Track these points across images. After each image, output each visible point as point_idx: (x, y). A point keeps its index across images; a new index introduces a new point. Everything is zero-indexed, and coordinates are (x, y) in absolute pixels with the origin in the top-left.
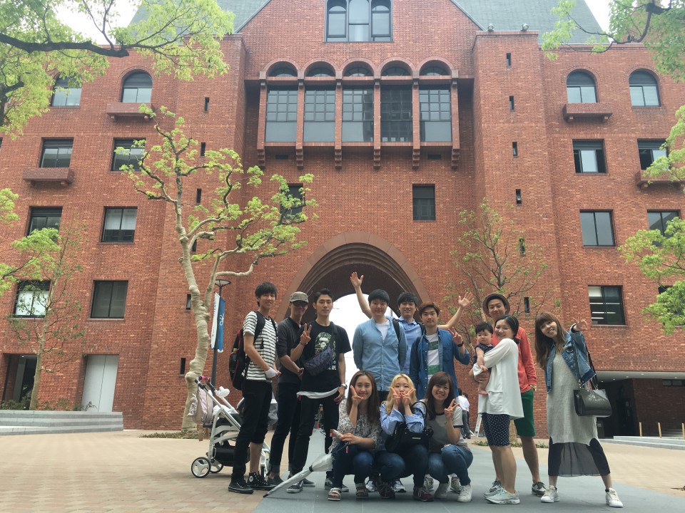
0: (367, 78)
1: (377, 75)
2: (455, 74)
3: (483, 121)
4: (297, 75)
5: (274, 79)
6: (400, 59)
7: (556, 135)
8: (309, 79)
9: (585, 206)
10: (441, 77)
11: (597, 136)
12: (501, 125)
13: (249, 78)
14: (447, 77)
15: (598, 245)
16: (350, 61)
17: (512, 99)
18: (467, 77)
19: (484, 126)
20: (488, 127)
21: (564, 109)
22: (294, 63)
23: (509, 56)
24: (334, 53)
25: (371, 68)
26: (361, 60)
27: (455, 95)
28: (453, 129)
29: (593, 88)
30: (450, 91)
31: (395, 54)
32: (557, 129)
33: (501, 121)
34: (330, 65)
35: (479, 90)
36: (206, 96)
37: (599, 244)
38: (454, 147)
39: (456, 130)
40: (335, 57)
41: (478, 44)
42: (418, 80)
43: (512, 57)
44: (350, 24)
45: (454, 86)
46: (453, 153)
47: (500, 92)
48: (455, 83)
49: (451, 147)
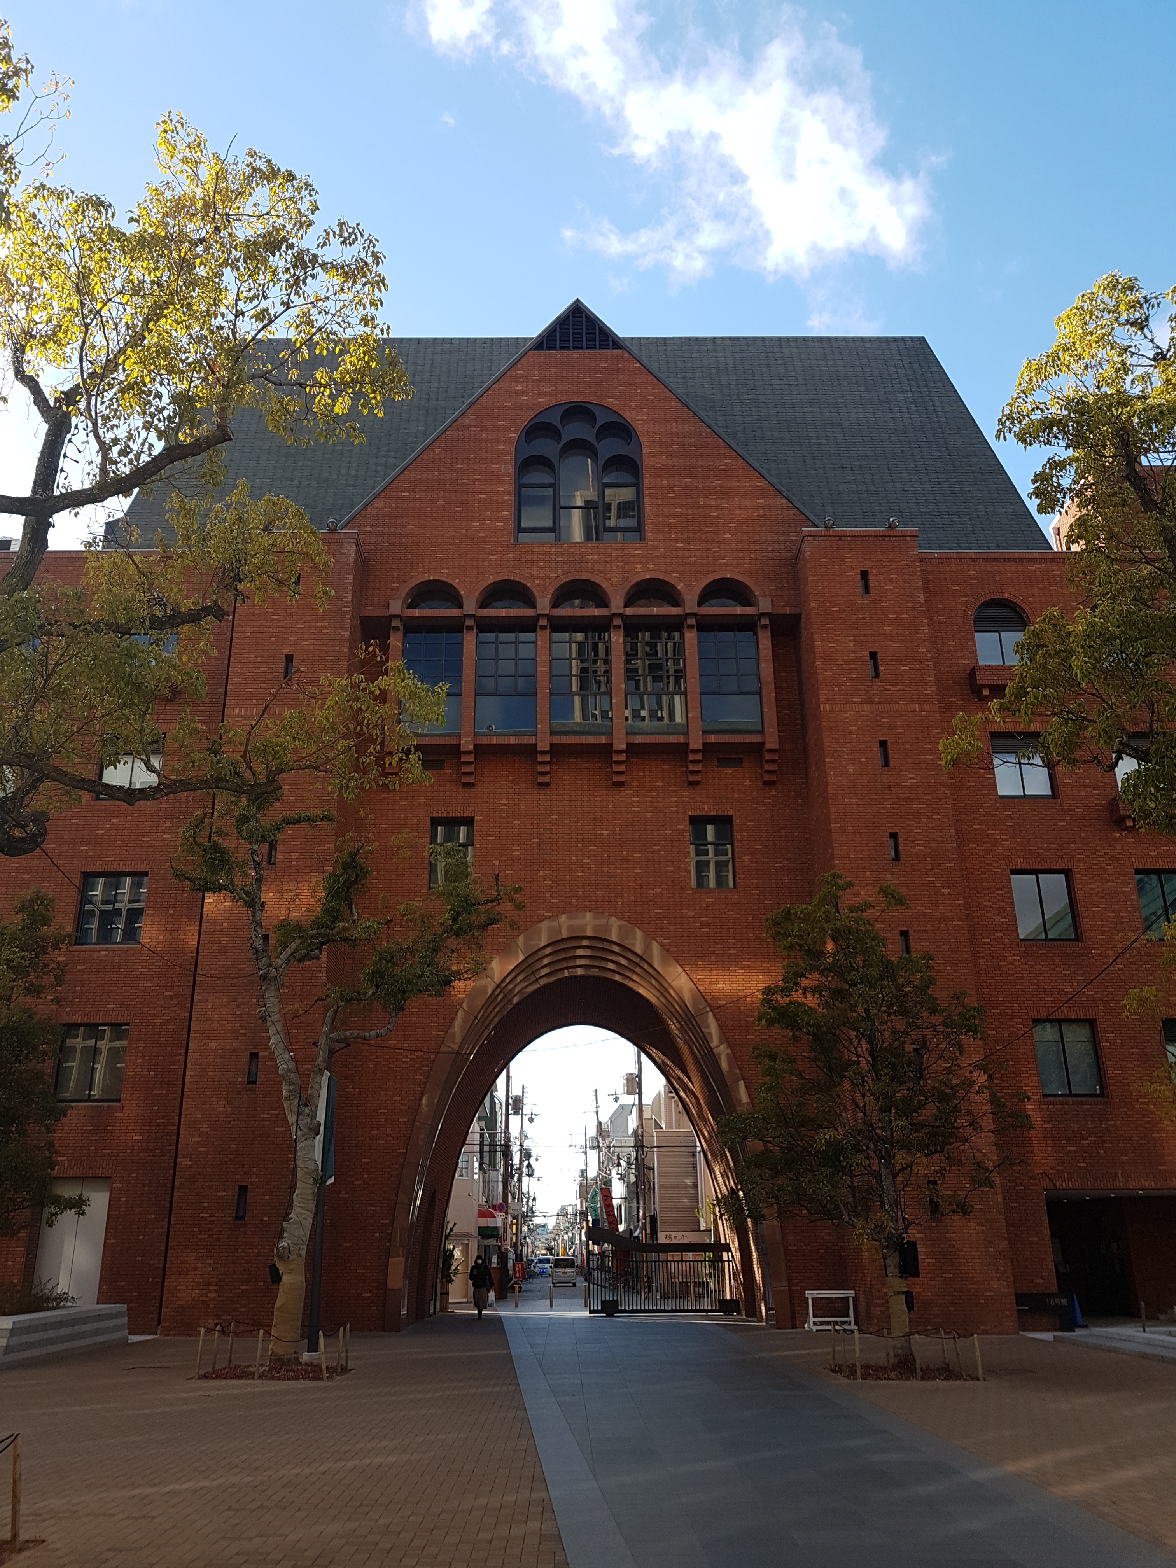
0: (597, 612)
1: (617, 604)
2: (765, 605)
3: (822, 698)
4: (461, 607)
5: (416, 613)
6: (660, 576)
8: (485, 612)
10: (739, 610)
12: (856, 707)
13: (369, 611)
14: (749, 611)
15: (1047, 939)
16: (564, 579)
17: (873, 656)
18: (788, 611)
19: (825, 708)
20: (832, 711)
21: (972, 674)
22: (456, 583)
23: (864, 575)
24: (533, 562)
25: (606, 593)
26: (585, 576)
27: (765, 641)
28: (765, 710)
29: (1022, 634)
30: (756, 634)
31: (650, 565)
33: (856, 700)
34: (525, 586)
35: (811, 639)
36: (287, 651)
37: (1050, 937)
38: (768, 746)
39: (770, 712)
40: (535, 570)
41: (808, 551)
42: (695, 615)
43: (872, 579)
44: (562, 508)
45: (764, 627)
46: (768, 757)
47: (852, 644)
48: (765, 621)
49: (763, 744)
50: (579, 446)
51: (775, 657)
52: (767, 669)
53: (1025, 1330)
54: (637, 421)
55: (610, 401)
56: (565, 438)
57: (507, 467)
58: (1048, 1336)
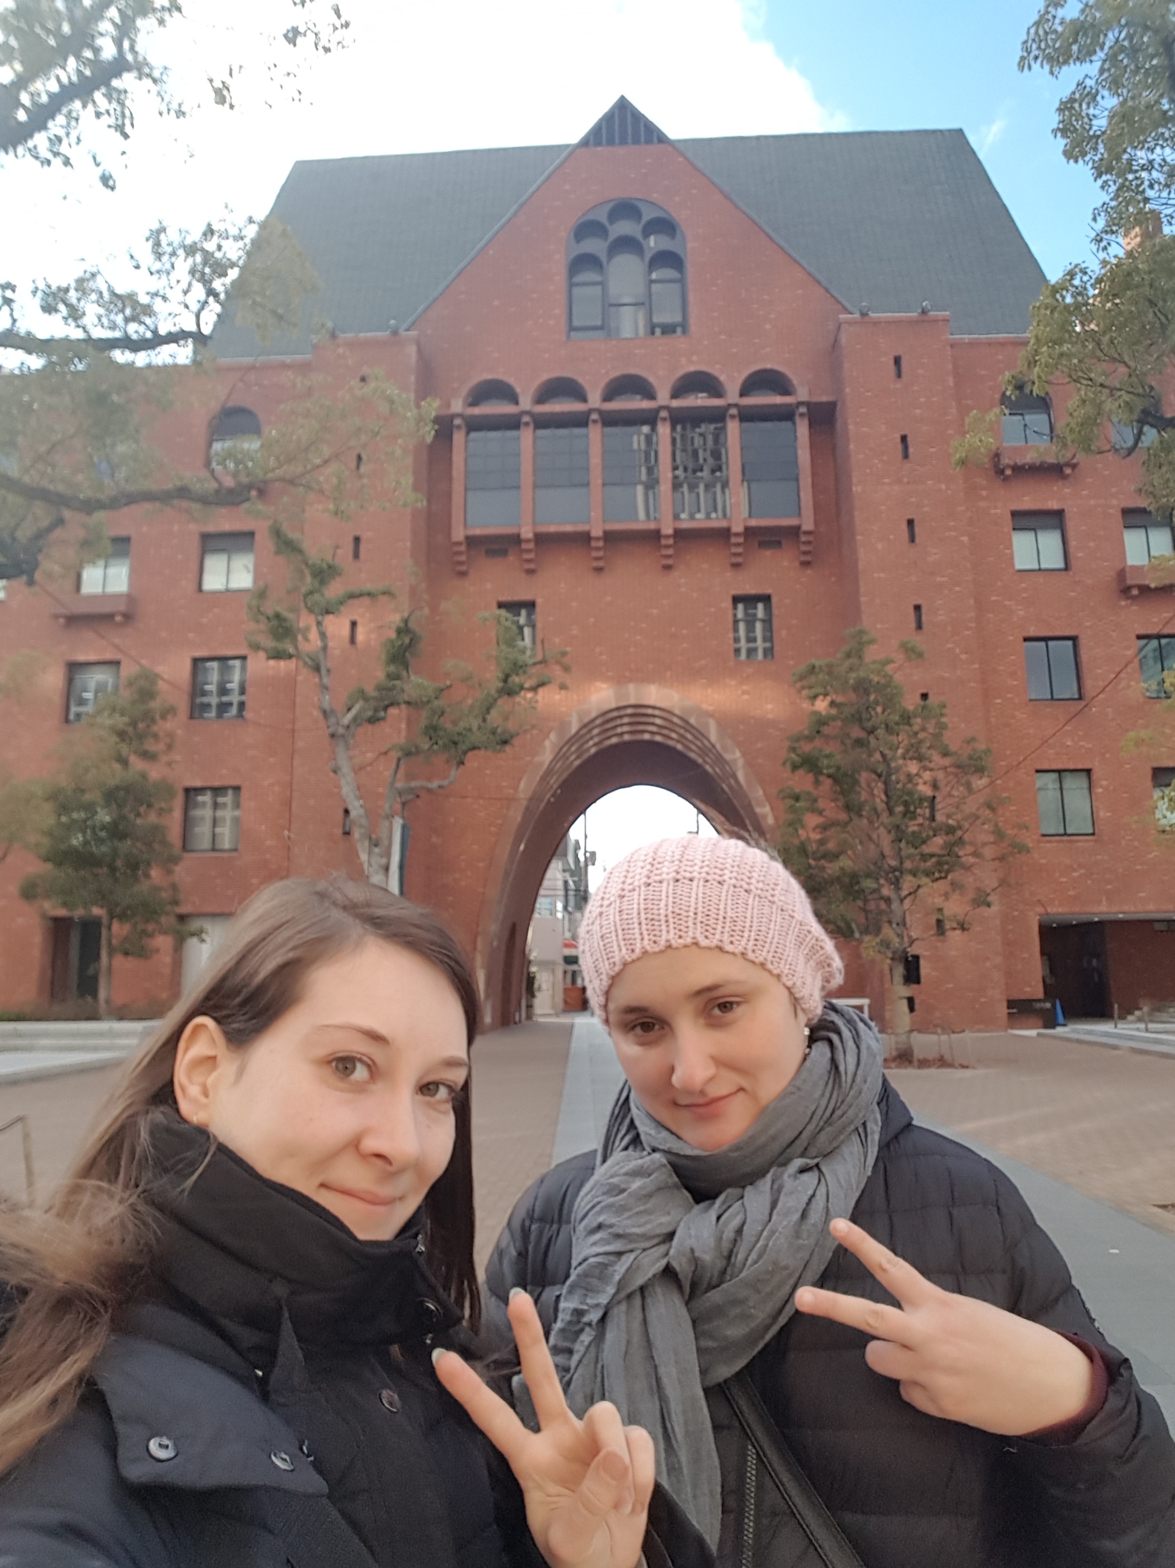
0: (645, 405)
1: (663, 397)
2: (802, 394)
3: (855, 480)
4: (517, 403)
5: (477, 411)
6: (703, 368)
7: (982, 504)
9: (1032, 632)
10: (778, 400)
11: (1054, 505)
12: (886, 488)
14: (788, 399)
15: (1052, 699)
16: (614, 374)
17: (904, 439)
18: (824, 399)
19: (857, 489)
20: (864, 491)
21: (997, 455)
22: (512, 381)
23: (897, 361)
25: (652, 386)
26: (632, 371)
27: (802, 429)
28: (802, 495)
29: (1045, 417)
30: (794, 423)
31: (694, 358)
32: (984, 493)
33: (886, 481)
34: (576, 382)
35: (846, 425)
36: (356, 451)
37: (1055, 697)
38: (805, 528)
39: (806, 496)
40: (585, 367)
41: (843, 338)
42: (736, 405)
43: (904, 364)
44: (612, 305)
45: (802, 415)
46: (803, 538)
47: (883, 427)
48: (803, 410)
49: (798, 528)
50: (627, 244)
51: (813, 446)
52: (804, 455)
53: (1012, 1028)
54: (681, 216)
55: (655, 197)
56: (612, 237)
57: (559, 265)
58: (1033, 1033)
